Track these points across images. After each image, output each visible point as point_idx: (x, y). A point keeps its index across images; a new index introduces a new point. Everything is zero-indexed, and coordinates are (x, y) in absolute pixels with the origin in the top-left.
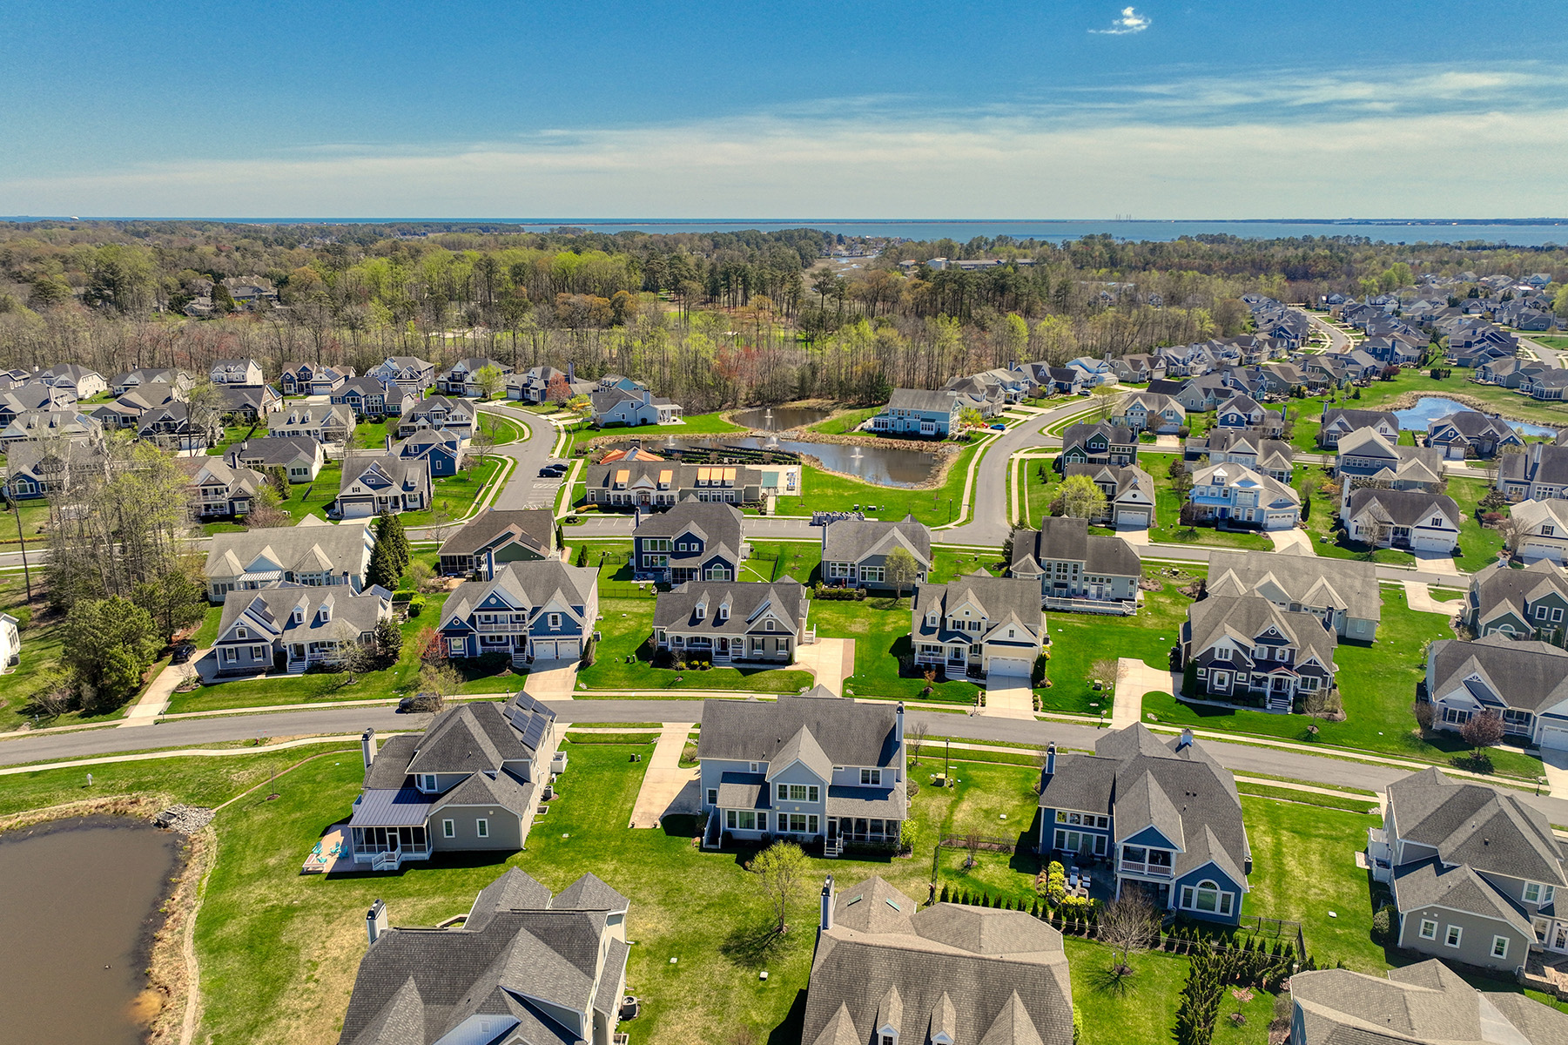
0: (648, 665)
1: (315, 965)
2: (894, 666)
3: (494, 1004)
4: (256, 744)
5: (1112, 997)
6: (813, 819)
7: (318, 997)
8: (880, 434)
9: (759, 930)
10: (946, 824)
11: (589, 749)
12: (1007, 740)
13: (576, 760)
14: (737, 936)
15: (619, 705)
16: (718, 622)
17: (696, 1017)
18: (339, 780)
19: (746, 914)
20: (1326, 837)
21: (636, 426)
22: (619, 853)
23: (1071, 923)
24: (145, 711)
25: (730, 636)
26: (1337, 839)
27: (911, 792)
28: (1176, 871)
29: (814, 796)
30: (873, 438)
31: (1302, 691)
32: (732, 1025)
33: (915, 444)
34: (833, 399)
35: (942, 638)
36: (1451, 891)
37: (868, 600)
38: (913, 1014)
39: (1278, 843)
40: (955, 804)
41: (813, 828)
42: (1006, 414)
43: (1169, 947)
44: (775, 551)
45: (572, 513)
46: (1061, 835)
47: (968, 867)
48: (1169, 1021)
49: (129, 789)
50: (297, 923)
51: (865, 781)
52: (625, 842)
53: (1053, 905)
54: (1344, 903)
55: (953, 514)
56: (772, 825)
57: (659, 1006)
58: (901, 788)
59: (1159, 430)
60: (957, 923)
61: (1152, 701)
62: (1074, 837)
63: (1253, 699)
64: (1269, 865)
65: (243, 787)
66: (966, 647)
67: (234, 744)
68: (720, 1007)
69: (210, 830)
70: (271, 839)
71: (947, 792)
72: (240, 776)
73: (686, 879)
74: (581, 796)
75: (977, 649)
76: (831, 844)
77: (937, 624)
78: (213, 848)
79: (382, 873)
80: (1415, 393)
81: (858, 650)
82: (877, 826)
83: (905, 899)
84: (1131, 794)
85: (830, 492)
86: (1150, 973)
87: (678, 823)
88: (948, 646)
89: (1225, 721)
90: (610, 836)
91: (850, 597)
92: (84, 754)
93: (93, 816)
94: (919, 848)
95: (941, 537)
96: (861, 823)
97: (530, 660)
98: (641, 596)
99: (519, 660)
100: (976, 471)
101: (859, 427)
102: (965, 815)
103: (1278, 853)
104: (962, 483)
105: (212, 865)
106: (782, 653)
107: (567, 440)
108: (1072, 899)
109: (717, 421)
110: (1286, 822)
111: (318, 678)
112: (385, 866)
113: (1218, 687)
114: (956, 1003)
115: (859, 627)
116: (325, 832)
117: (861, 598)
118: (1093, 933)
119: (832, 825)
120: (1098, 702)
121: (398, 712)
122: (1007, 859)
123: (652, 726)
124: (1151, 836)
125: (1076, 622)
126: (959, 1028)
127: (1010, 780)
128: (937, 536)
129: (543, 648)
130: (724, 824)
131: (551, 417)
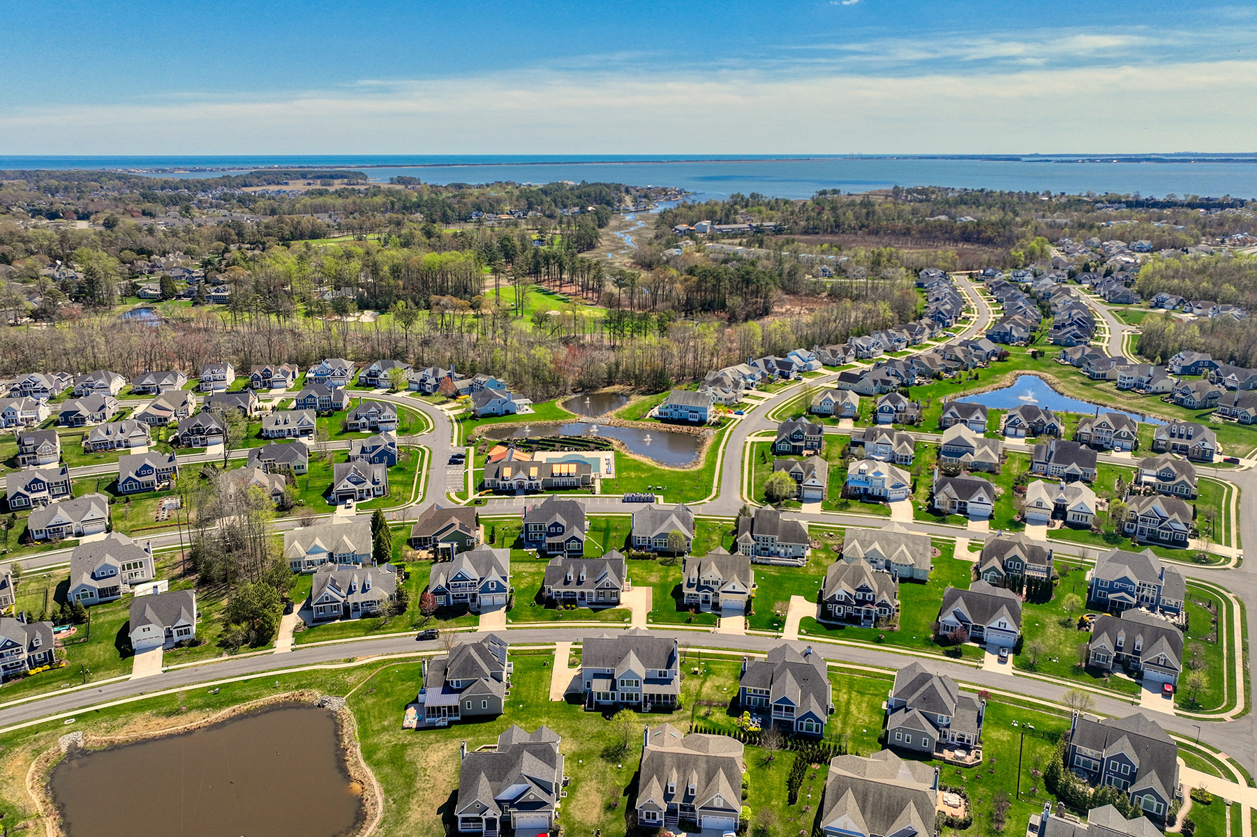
0: (543, 607)
1: (425, 770)
2: (673, 604)
3: (520, 779)
4: (350, 661)
5: (764, 770)
6: (637, 695)
7: (432, 782)
8: (664, 421)
9: (616, 747)
10: (698, 694)
11: (521, 659)
12: (730, 647)
13: (517, 666)
14: (606, 750)
15: (532, 632)
16: (579, 583)
17: (594, 784)
18: (402, 680)
19: (609, 740)
20: (871, 694)
21: (502, 415)
22: (548, 713)
23: (749, 739)
24: (283, 642)
25: (586, 591)
26: (876, 695)
27: (682, 678)
28: (796, 715)
29: (637, 684)
30: (658, 423)
31: (879, 615)
32: (609, 786)
33: (685, 429)
34: (630, 385)
35: (698, 590)
36: (907, 720)
37: (659, 559)
38: (681, 778)
39: (850, 699)
40: (703, 683)
41: (637, 699)
42: (745, 400)
43: (792, 747)
44: (603, 525)
45: (477, 496)
46: (749, 699)
47: (707, 715)
48: (786, 778)
49: (297, 688)
50: (409, 751)
51: (660, 675)
52: (549, 708)
53: (743, 731)
54: (871, 726)
55: (708, 491)
56: (618, 698)
57: (578, 780)
58: (677, 678)
59: (843, 414)
60: (699, 742)
61: (806, 623)
62: (755, 700)
63: (853, 619)
64: (843, 710)
65: (353, 686)
66: (711, 594)
67: (339, 661)
68: (603, 780)
69: (346, 708)
70: (380, 713)
71: (699, 677)
72: (350, 679)
73: (581, 725)
74: (524, 685)
75: (717, 595)
76: (645, 706)
77: (696, 582)
78: (352, 717)
79: (440, 727)
80: (1017, 372)
81: (654, 594)
82: (666, 697)
83: (679, 732)
84: (779, 681)
85: (633, 474)
86: (782, 759)
87: (573, 697)
88: (701, 594)
89: (840, 633)
90: (542, 706)
91: (648, 558)
92: (265, 669)
93: (285, 703)
94: (686, 707)
95: (700, 510)
96: (659, 696)
97: (479, 606)
98: (530, 560)
99: (473, 606)
100: (723, 453)
101: (649, 415)
102: (707, 689)
103: (848, 703)
104: (714, 463)
105: (356, 725)
106: (614, 599)
107: (459, 429)
108: (752, 729)
109: (554, 409)
110: (856, 687)
111: (368, 620)
112: (441, 724)
113: (838, 614)
114: (698, 773)
115: (654, 579)
116: (406, 708)
117: (654, 558)
118: (760, 743)
119: (645, 697)
120: (777, 623)
121: (417, 639)
122: (725, 710)
123: (551, 644)
124: (785, 700)
125: (773, 572)
126: (699, 783)
127: (730, 670)
128: (697, 510)
129: (486, 599)
130: (595, 698)
131: (444, 407)
